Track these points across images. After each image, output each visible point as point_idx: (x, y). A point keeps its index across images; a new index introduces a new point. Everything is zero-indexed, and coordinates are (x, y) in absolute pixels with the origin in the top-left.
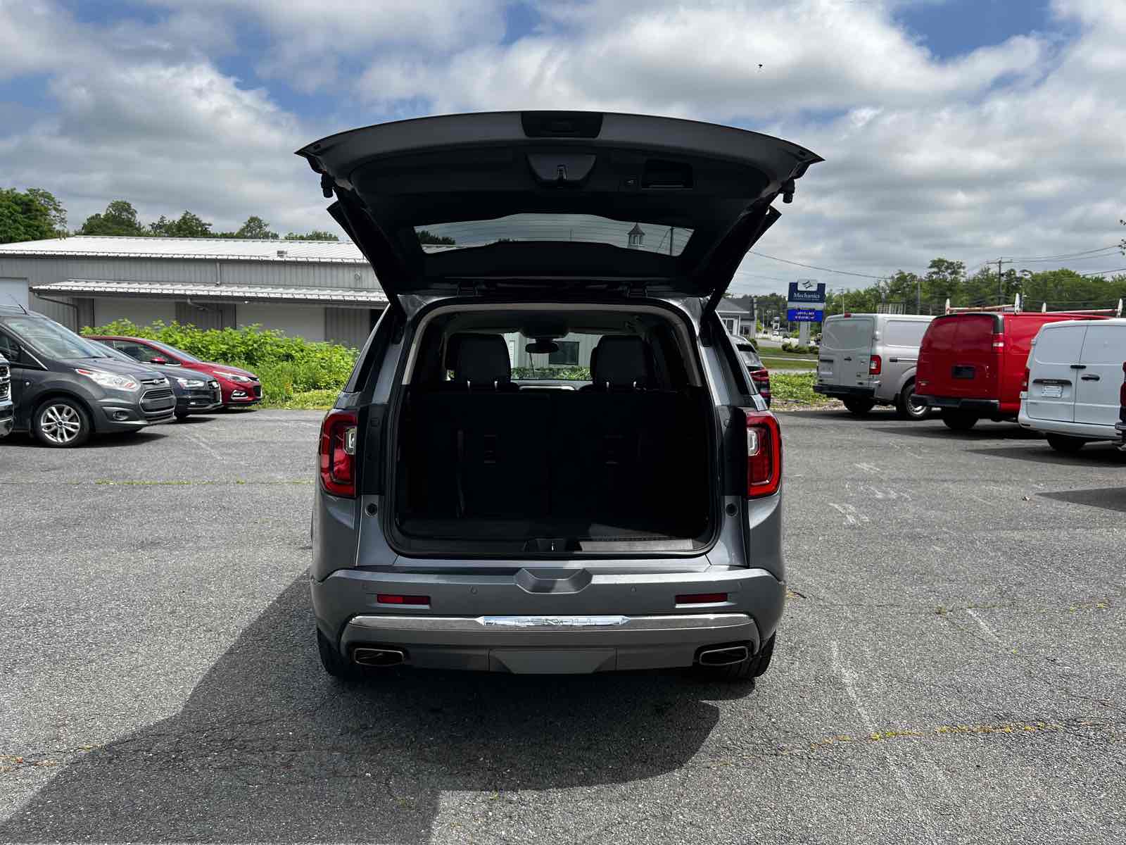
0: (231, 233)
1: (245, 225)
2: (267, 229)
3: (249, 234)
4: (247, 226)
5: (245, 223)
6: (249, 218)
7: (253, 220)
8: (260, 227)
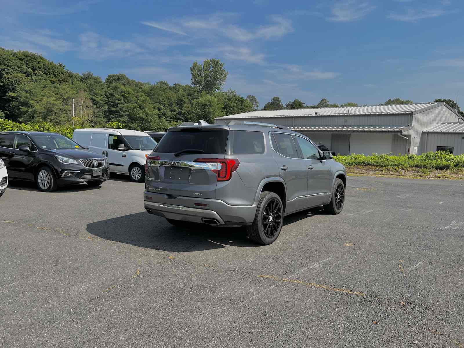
0: (314, 106)
1: (320, 102)
2: (328, 103)
3: (321, 106)
4: (321, 103)
5: (320, 101)
6: (321, 100)
7: (323, 100)
8: (326, 102)
